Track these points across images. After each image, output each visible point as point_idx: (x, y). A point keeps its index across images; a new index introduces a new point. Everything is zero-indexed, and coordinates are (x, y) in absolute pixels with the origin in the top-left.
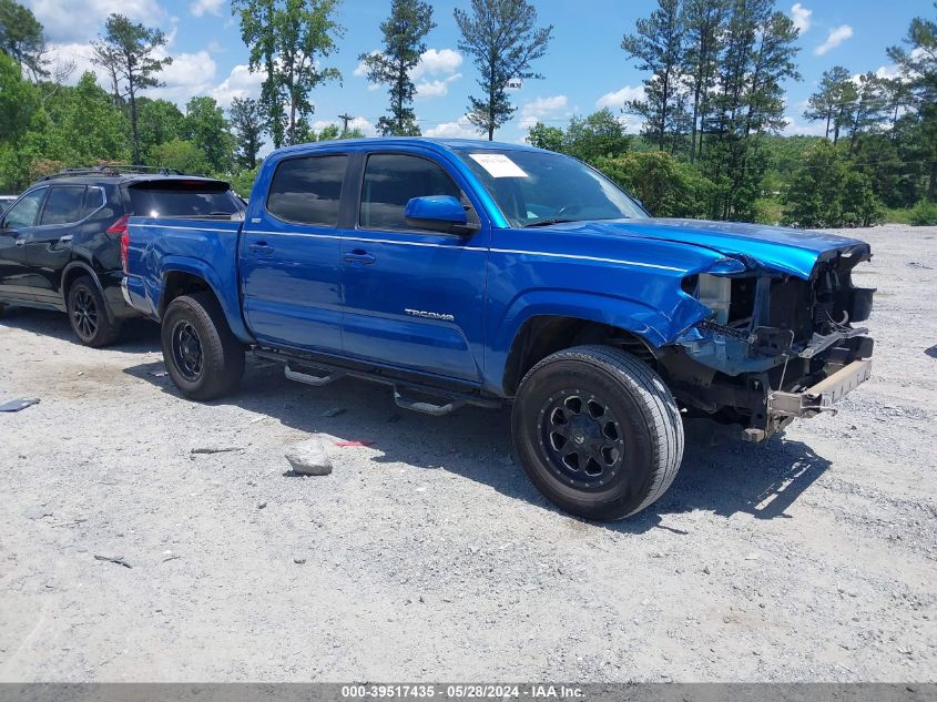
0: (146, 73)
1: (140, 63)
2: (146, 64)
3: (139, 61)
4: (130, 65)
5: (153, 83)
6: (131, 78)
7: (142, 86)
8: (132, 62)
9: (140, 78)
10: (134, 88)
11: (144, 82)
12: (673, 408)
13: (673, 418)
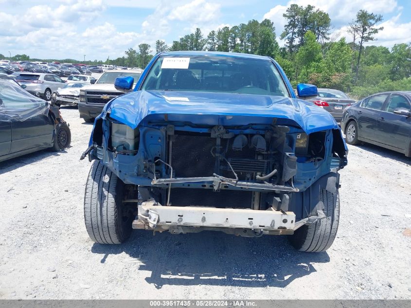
0: (369, 35)
1: (368, 31)
2: (371, 31)
3: (368, 29)
4: (364, 32)
5: (372, 39)
6: (362, 38)
7: (366, 40)
8: (365, 30)
9: (366, 37)
10: (363, 42)
11: (368, 39)
12: (106, 193)
13: (102, 197)
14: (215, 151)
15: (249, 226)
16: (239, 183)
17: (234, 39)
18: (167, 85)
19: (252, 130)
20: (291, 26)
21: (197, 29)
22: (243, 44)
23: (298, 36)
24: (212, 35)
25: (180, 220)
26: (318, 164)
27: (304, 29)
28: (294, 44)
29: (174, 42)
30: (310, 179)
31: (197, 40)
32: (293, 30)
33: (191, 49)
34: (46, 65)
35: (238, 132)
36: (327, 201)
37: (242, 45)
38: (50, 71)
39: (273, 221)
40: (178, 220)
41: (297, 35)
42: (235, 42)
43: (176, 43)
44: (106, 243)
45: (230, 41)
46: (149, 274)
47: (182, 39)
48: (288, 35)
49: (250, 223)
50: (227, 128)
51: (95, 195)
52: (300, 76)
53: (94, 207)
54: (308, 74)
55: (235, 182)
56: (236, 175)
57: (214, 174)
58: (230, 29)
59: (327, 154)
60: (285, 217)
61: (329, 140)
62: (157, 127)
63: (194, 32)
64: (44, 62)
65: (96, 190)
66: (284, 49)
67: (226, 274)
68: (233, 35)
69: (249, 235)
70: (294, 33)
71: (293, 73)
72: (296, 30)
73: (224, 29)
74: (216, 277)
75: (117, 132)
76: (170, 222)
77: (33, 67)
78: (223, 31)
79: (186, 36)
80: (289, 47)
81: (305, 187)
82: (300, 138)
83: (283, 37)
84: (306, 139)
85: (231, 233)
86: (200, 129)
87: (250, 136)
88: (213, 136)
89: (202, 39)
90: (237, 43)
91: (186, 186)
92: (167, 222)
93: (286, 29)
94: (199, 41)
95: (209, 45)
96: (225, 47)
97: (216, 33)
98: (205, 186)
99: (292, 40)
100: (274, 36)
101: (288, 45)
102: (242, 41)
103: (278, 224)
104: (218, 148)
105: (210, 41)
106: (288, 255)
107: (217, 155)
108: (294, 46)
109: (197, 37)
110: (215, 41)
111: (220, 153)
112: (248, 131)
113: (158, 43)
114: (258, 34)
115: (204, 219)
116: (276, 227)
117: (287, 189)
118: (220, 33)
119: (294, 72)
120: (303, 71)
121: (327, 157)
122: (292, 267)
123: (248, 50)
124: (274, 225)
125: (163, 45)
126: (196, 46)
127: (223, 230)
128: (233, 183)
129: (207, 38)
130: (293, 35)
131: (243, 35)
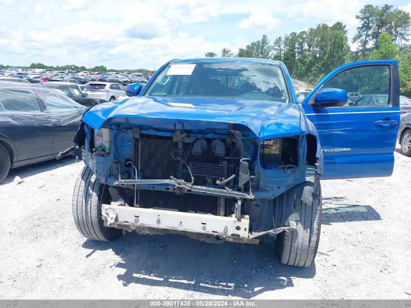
12: (91, 191)
13: (87, 196)
14: (176, 155)
15: (202, 231)
16: (195, 186)
17: (301, 44)
18: (191, 92)
19: (214, 135)
20: (365, 28)
21: (264, 36)
22: (311, 49)
23: (373, 38)
24: (278, 42)
25: (136, 221)
26: (289, 171)
27: (380, 31)
28: (368, 46)
29: (240, 49)
30: (279, 187)
31: (263, 46)
32: (367, 32)
33: (257, 56)
34: (118, 75)
35: (200, 136)
36: (305, 212)
37: (309, 50)
38: (121, 81)
39: (226, 228)
40: (135, 221)
41: (371, 38)
42: (302, 48)
43: (241, 50)
44: (98, 239)
45: (297, 46)
46: (122, 271)
47: (248, 46)
48: (361, 38)
49: (203, 228)
50: (188, 132)
51: (81, 193)
52: (372, 82)
53: (80, 204)
54: (381, 79)
55: (191, 185)
56: (193, 178)
57: (172, 177)
58: (297, 34)
59: (301, 161)
60: (238, 224)
61: (302, 147)
62: (124, 130)
63: (260, 39)
64: (118, 72)
65: (82, 189)
66: (357, 53)
67: (194, 279)
68: (301, 40)
69: (212, 241)
70: (367, 36)
71: (365, 79)
72: (370, 32)
73: (291, 35)
74: (185, 282)
75: (98, 135)
76: (128, 222)
77: (107, 77)
78: (290, 37)
79: (252, 43)
80: (361, 50)
81: (273, 195)
82: (272, 144)
83: (355, 40)
84: (278, 146)
85: (195, 237)
86: (164, 133)
87: (209, 141)
88: (175, 140)
89: (269, 46)
90: (304, 48)
91: (151, 189)
92: (125, 222)
93: (359, 32)
94: (265, 48)
95: (275, 52)
96: (292, 52)
97: (283, 39)
98: (169, 189)
99: (365, 42)
100: (346, 39)
101: (361, 48)
102: (310, 46)
103: (232, 231)
104: (180, 152)
105: (277, 47)
106: (270, 266)
107: (179, 158)
108: (367, 50)
109: (263, 44)
110: (282, 47)
111: (182, 157)
112: (210, 136)
113: (224, 51)
114: (328, 38)
115: (159, 221)
116: (229, 234)
117: (241, 195)
118: (287, 39)
119: (366, 77)
120: (376, 76)
121: (301, 164)
122: (266, 279)
123: (316, 55)
124: (227, 232)
125: (229, 53)
126: (262, 53)
127: (187, 234)
128: (188, 187)
129: (273, 45)
130: (366, 38)
131: (311, 41)
